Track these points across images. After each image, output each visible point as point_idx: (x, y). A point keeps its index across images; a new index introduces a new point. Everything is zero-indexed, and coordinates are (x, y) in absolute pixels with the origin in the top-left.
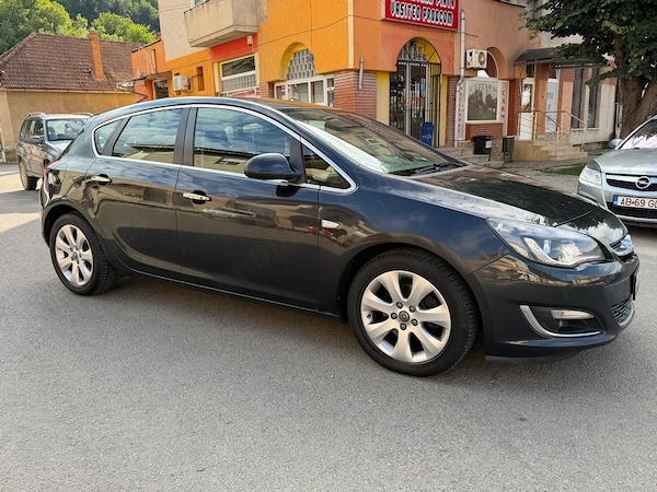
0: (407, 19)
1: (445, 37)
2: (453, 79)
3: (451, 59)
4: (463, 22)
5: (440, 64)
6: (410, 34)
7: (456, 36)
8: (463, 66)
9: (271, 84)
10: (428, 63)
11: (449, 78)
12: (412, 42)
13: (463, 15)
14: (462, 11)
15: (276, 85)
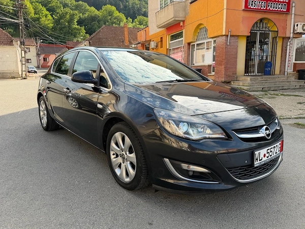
0: (258, 9)
1: (282, 17)
2: (286, 39)
3: (285, 28)
4: (293, 8)
5: (278, 31)
6: (259, 16)
7: (289, 17)
8: (292, 31)
9: (189, 44)
10: (270, 31)
11: (283, 38)
12: (261, 20)
13: (294, 5)
14: (293, 2)
15: (191, 44)
